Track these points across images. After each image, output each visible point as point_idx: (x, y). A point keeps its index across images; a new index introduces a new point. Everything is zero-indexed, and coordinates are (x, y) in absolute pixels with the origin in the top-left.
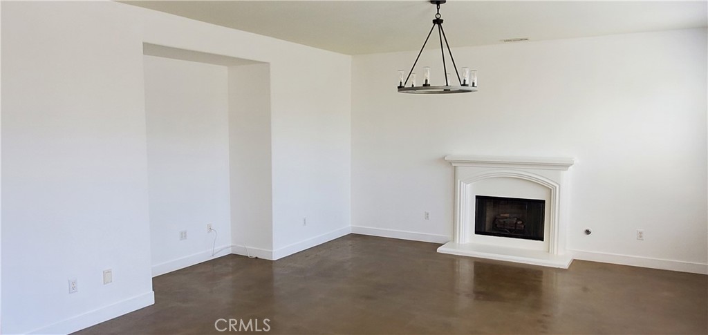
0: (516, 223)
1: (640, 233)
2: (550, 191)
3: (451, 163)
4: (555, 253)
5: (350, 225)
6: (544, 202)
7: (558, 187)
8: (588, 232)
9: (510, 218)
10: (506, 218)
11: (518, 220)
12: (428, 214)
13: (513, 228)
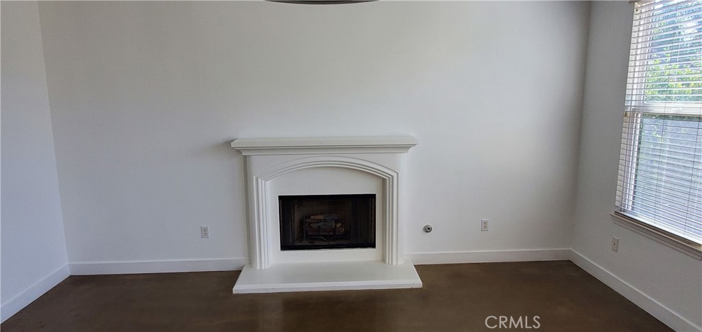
0: (336, 227)
1: (485, 223)
2: (383, 182)
3: (239, 151)
4: (394, 263)
5: (67, 263)
6: (373, 196)
7: (395, 175)
8: (428, 230)
9: (325, 220)
10: (320, 221)
11: (337, 222)
12: (205, 230)
13: (331, 233)
